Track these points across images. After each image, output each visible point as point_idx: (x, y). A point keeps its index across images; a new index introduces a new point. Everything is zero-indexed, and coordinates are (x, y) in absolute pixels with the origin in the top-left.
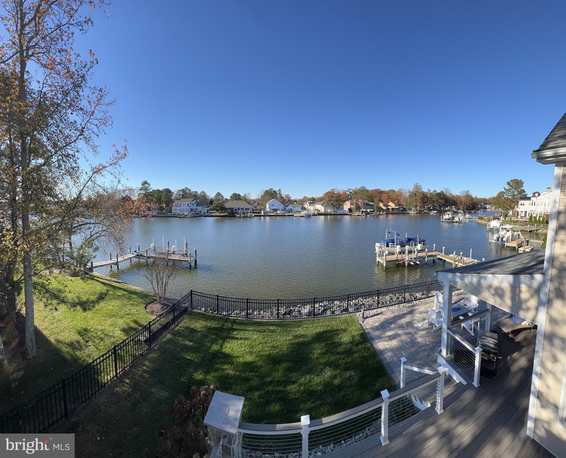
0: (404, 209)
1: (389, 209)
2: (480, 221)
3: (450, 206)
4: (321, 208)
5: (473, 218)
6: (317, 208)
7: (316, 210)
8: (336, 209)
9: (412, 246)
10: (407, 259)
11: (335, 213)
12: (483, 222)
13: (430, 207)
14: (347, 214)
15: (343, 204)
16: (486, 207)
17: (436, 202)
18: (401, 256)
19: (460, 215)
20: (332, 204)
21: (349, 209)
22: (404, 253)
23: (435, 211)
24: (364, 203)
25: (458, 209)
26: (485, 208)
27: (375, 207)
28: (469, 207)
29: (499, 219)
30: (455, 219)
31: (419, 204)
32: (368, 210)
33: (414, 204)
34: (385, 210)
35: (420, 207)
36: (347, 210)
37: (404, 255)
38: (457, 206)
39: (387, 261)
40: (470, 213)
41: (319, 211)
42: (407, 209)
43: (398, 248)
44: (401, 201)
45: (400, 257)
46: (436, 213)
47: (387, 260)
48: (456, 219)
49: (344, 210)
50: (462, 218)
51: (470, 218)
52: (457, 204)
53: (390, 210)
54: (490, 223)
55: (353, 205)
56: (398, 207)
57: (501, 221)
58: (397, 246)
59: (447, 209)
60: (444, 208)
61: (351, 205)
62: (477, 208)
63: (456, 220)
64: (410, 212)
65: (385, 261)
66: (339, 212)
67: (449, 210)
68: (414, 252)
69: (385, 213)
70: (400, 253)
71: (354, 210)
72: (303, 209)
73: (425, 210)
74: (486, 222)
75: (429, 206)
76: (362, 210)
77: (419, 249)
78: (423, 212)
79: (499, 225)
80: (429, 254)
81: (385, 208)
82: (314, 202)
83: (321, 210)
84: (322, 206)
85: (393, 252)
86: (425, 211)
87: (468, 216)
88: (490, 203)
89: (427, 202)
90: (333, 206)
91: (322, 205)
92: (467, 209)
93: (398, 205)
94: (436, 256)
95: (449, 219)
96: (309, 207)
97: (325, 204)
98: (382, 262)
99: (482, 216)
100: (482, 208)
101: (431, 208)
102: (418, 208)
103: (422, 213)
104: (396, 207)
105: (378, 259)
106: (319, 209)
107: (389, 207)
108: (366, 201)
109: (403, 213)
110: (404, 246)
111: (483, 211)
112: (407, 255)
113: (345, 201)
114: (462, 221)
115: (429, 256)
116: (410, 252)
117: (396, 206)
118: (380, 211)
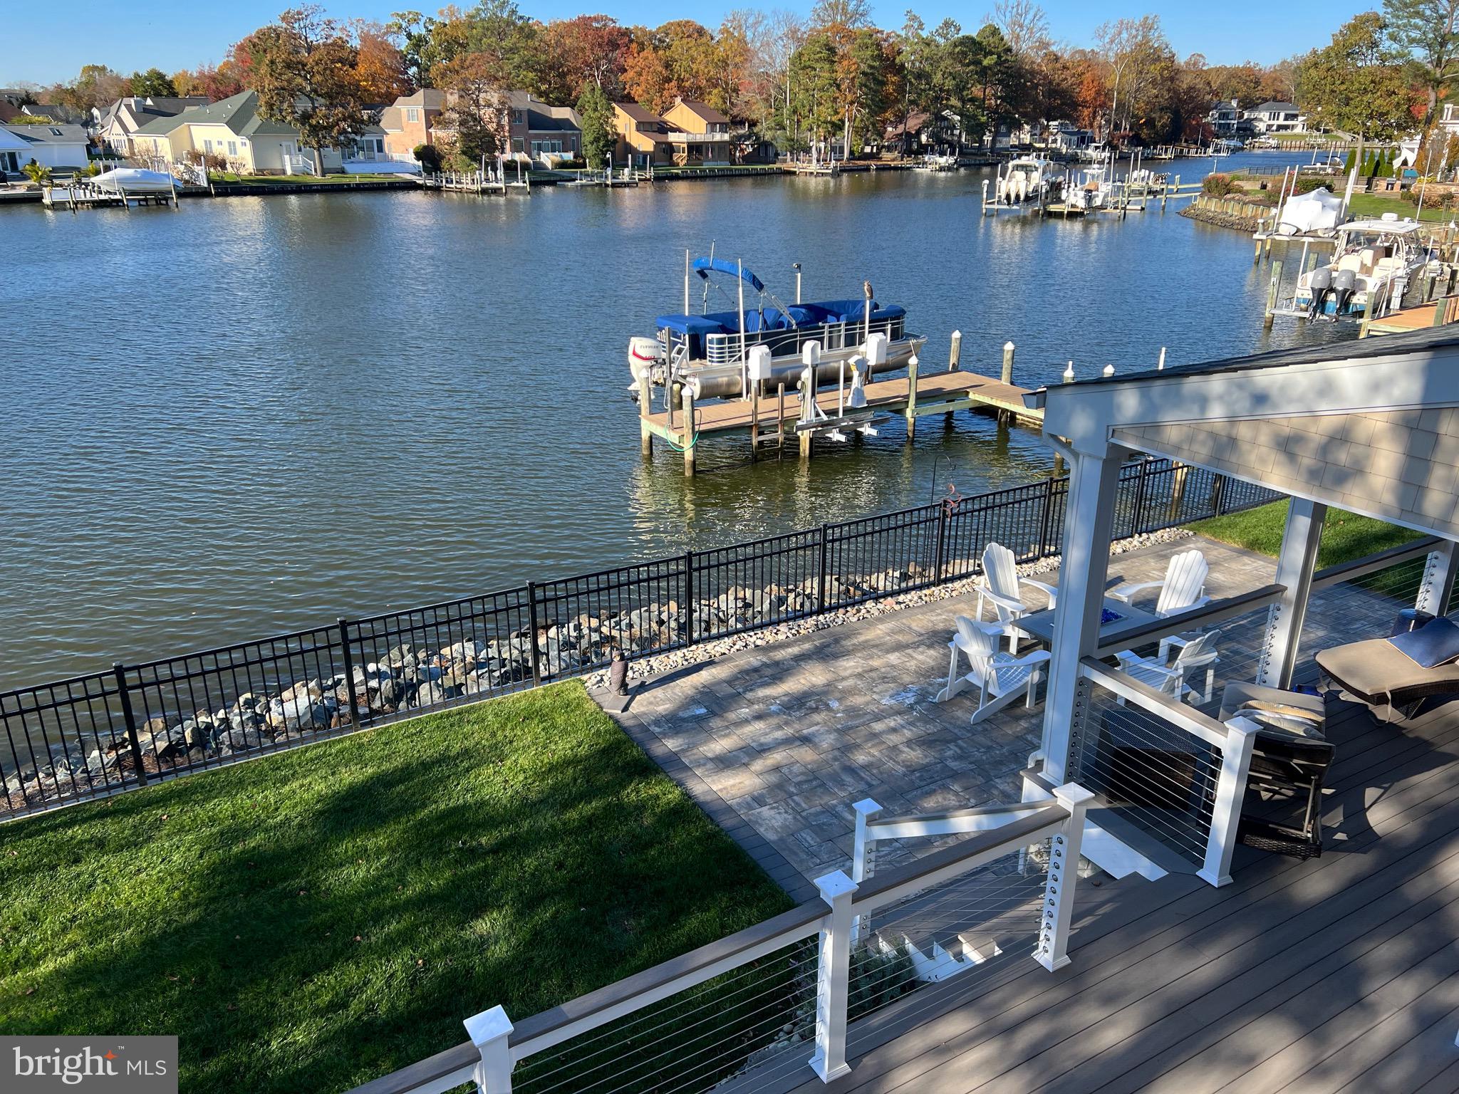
0: (764, 151)
1: (670, 149)
2: (1211, 206)
3: (1033, 121)
4: (232, 146)
5: (1171, 192)
6: (200, 147)
7: (196, 157)
8: (334, 156)
9: (830, 347)
10: (807, 415)
11: (330, 179)
12: (1233, 210)
13: (918, 133)
14: (411, 186)
15: (375, 121)
16: (1250, 120)
17: (954, 101)
18: (773, 403)
19: (1094, 170)
20: (305, 118)
21: (419, 155)
22: (791, 387)
23: (942, 154)
24: (512, 113)
25: (1084, 140)
26: (1247, 131)
27: (587, 138)
28: (1150, 123)
29: (1330, 188)
30: (1064, 195)
31: (852, 114)
32: (547, 159)
33: (825, 112)
34: (645, 154)
35: (857, 131)
36: (410, 159)
37: (790, 400)
38: (1074, 121)
39: (704, 434)
40: (1149, 162)
41: (222, 164)
42: (780, 145)
43: (758, 361)
44: (745, 95)
45: (768, 408)
46: (949, 169)
47: (703, 428)
48: (1074, 197)
49: (387, 160)
50: (1104, 190)
51: (1149, 193)
52: (1075, 105)
53: (681, 158)
54: (1274, 211)
55: (446, 124)
56: (726, 137)
57: (1347, 200)
58: (752, 349)
59: (1013, 140)
60: (996, 135)
61: (429, 126)
62: (1195, 130)
63: (1072, 200)
64: (798, 167)
65: (687, 431)
66: (358, 172)
67: (1026, 149)
68: (848, 379)
69: (650, 173)
70: (769, 389)
71: (455, 157)
72: (102, 153)
73: (889, 149)
74: (1249, 211)
75: (913, 124)
76: (507, 156)
77: (872, 362)
78: (873, 164)
79: (1329, 219)
80: (926, 385)
81: (644, 143)
82: (166, 104)
83: (229, 158)
84: (237, 131)
85: (729, 384)
86: (886, 156)
87: (1139, 177)
88: (1278, 99)
89: (897, 101)
90: (315, 130)
91: (236, 124)
92: (1136, 140)
93: (727, 119)
94: (962, 393)
95: (1027, 198)
96: (143, 141)
97: (256, 122)
98: (673, 437)
99: (1227, 176)
100: (1224, 131)
101: (924, 138)
102: (847, 139)
103: (867, 169)
104: (718, 137)
105: (648, 426)
106: (220, 151)
107: (672, 137)
108: (526, 101)
109: (757, 174)
110: (792, 348)
111: (1235, 150)
112: (809, 394)
113: (390, 100)
114: (1102, 207)
115: (923, 398)
116: (825, 380)
117: (712, 126)
118: (619, 164)
